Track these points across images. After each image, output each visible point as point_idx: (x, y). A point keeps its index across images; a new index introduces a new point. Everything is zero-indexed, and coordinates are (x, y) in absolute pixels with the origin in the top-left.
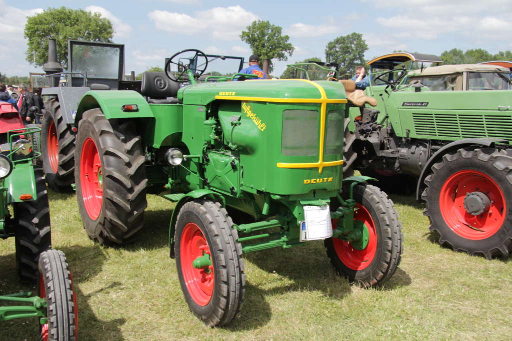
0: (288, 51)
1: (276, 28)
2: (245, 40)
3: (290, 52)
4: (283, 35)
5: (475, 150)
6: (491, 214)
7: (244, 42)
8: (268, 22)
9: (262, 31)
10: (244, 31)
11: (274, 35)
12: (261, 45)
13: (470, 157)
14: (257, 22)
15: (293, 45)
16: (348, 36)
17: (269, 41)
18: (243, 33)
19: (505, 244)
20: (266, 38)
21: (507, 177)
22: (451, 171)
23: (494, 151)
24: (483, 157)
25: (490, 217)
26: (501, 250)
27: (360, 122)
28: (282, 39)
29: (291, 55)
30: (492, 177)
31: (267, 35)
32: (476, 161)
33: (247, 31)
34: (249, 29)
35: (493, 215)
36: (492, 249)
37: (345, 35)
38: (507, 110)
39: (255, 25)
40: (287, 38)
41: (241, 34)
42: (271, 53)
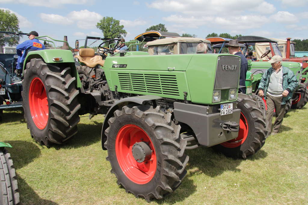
0: (123, 34)
1: (117, 21)
2: (99, 28)
3: (124, 35)
4: (120, 25)
5: (133, 107)
6: (152, 161)
7: (99, 29)
8: (112, 17)
9: (108, 23)
10: (99, 22)
11: (116, 25)
12: (108, 31)
13: (130, 114)
14: (106, 18)
15: (126, 31)
16: (157, 26)
17: (112, 28)
18: (98, 24)
19: (157, 190)
20: (111, 26)
21: (154, 133)
22: (120, 125)
23: (149, 108)
24: (139, 113)
25: (152, 163)
26: (155, 195)
27: (94, 79)
28: (120, 27)
29: (125, 36)
30: (146, 132)
31: (111, 25)
32: (134, 117)
33: (100, 23)
34: (101, 22)
35: (154, 161)
36: (149, 194)
37: (155, 25)
38: (173, 71)
39: (105, 19)
40: (123, 26)
41: (97, 24)
42: (114, 35)
